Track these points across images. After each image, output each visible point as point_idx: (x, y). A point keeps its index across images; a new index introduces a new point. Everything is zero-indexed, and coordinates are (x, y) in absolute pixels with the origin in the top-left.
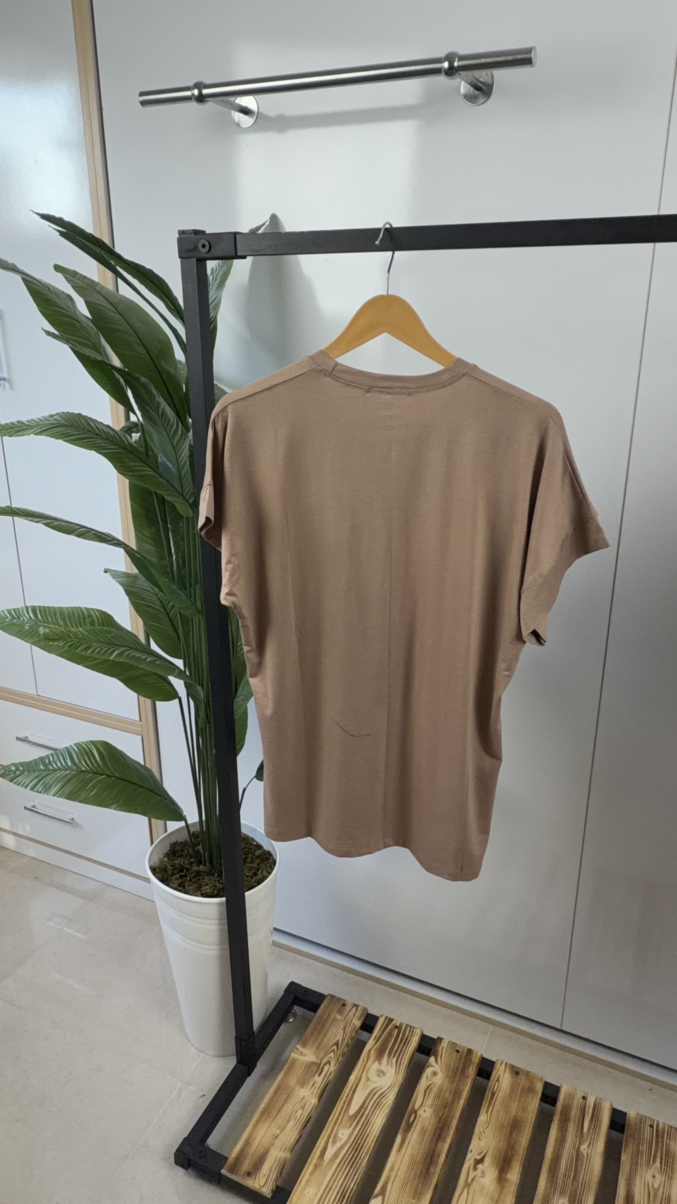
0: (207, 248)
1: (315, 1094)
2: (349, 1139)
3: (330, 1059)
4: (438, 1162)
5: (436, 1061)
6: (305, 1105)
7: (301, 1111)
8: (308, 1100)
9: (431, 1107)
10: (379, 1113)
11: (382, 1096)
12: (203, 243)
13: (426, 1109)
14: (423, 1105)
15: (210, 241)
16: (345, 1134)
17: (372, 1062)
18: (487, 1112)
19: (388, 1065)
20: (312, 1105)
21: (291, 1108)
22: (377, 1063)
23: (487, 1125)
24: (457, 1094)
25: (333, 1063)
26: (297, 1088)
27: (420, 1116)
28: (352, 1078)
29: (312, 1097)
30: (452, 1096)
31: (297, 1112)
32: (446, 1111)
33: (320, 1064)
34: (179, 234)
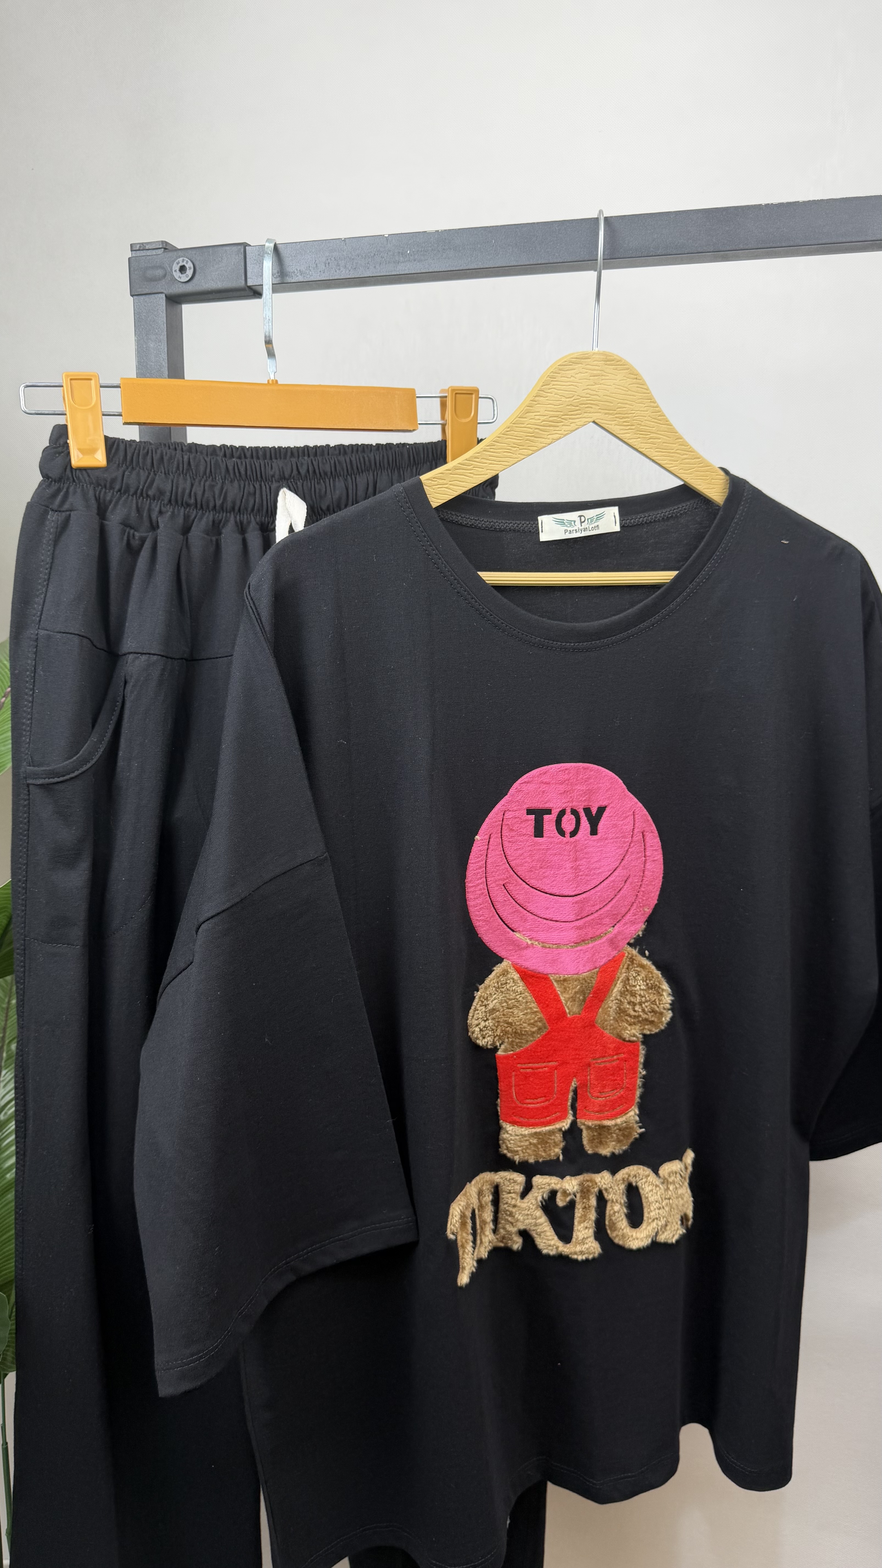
0: (190, 273)
12: (181, 264)
15: (193, 260)
34: (132, 251)
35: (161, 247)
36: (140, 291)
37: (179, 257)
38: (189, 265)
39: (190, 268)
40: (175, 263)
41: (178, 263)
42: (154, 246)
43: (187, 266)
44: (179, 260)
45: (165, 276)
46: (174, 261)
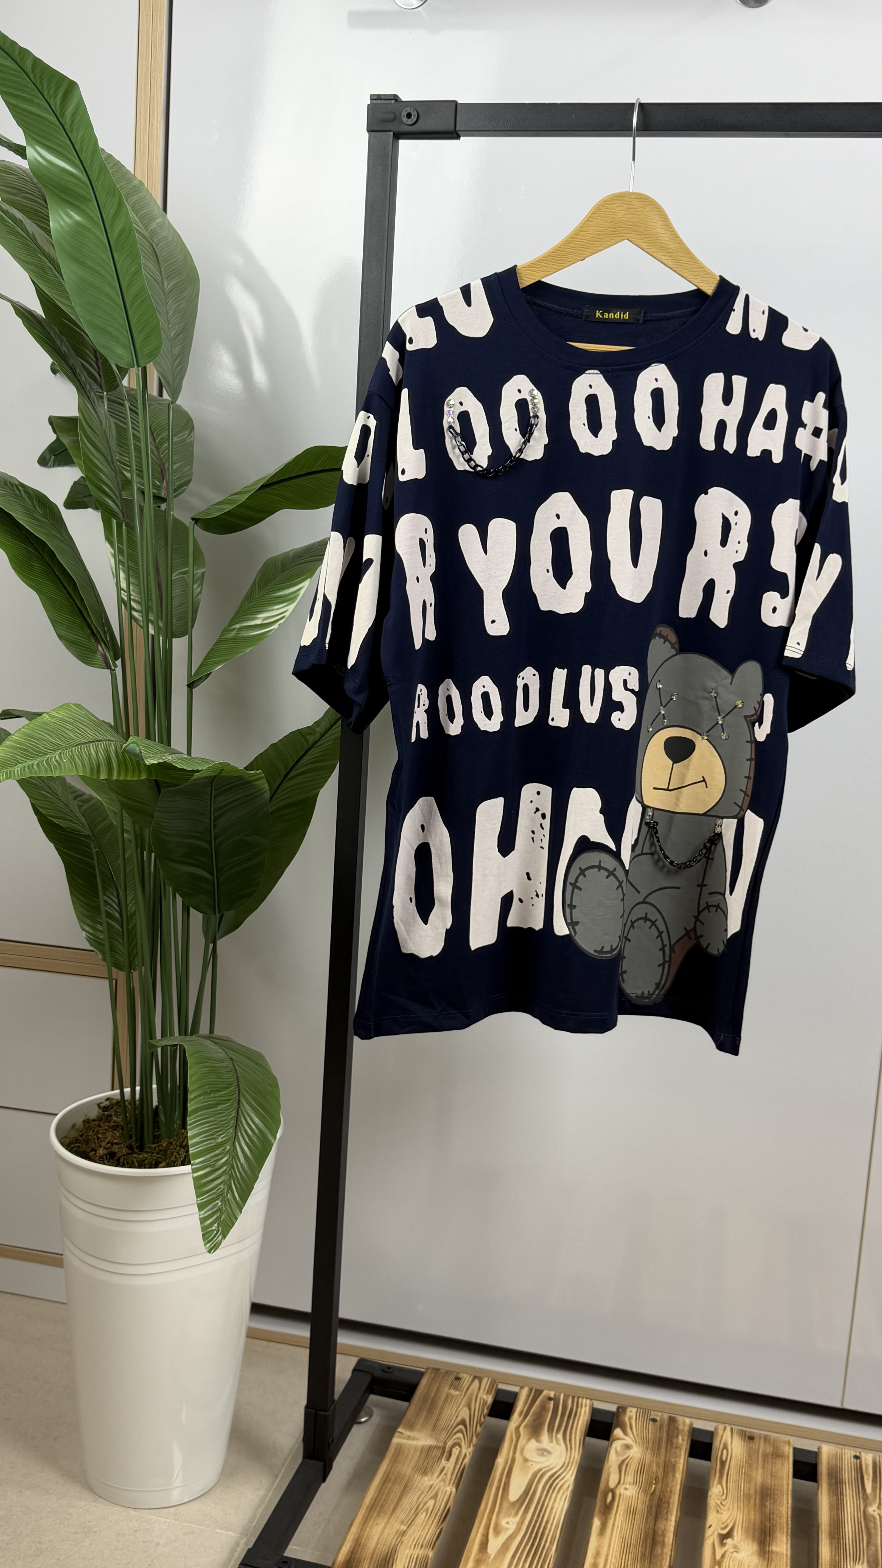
0: (414, 118)
1: (448, 1481)
2: (518, 1529)
3: (459, 1440)
4: (664, 1542)
5: (625, 1433)
6: (436, 1494)
7: (431, 1503)
8: (439, 1489)
9: (635, 1483)
10: (556, 1496)
11: (554, 1477)
12: (408, 111)
13: (627, 1486)
14: (622, 1481)
15: (418, 109)
16: (511, 1523)
17: (524, 1442)
18: (720, 1483)
19: (552, 1442)
20: (448, 1493)
21: (415, 1499)
22: (533, 1441)
23: (724, 1497)
24: (668, 1468)
25: (463, 1444)
26: (417, 1477)
27: (620, 1495)
28: (500, 1461)
29: (444, 1485)
30: (661, 1469)
31: (425, 1504)
32: (659, 1486)
33: (444, 1448)
34: (371, 99)
35: (392, 98)
36: (375, 128)
37: (408, 107)
38: (414, 114)
39: (415, 116)
40: (404, 110)
41: (406, 111)
42: (387, 98)
43: (412, 114)
44: (406, 109)
45: (394, 120)
46: (404, 109)
